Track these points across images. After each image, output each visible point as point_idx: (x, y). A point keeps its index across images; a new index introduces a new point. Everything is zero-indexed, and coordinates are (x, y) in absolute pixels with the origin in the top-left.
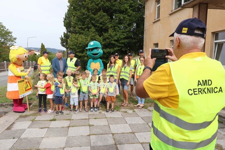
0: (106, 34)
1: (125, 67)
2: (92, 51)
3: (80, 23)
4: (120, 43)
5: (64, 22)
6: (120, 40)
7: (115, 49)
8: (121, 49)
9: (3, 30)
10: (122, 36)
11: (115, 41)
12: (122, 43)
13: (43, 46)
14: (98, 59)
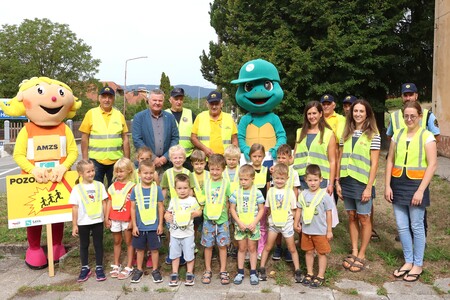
0: (320, 43)
1: (355, 140)
2: (250, 89)
3: (249, 14)
4: (361, 67)
5: (211, 14)
6: (362, 58)
7: (348, 83)
8: (368, 83)
9: (70, 42)
10: (368, 48)
11: (347, 60)
12: (369, 66)
13: (165, 80)
14: (267, 113)
